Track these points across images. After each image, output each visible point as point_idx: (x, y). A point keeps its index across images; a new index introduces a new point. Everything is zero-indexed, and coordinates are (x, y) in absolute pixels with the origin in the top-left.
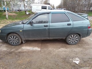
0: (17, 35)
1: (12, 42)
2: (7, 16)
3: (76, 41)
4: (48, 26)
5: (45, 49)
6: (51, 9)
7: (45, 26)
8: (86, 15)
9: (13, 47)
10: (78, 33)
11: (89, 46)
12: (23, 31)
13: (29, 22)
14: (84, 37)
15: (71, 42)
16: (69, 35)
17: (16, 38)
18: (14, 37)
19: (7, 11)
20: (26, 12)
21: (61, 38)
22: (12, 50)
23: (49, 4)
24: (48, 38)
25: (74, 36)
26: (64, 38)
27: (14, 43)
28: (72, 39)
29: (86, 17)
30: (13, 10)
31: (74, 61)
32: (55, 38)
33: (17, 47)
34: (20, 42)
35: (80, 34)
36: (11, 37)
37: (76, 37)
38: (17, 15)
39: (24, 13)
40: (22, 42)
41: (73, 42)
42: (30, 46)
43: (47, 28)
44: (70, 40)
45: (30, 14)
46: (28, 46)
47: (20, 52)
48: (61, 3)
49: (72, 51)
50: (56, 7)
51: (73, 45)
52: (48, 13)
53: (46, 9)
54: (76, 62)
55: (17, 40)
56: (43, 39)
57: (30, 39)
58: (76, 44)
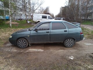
0: (25, 39)
1: (21, 45)
2: (11, 25)
3: (72, 45)
4: (50, 32)
5: (47, 50)
6: (51, 19)
7: (47, 32)
8: (79, 24)
9: (21, 49)
10: (73, 38)
11: (82, 49)
12: (30, 36)
13: (34, 29)
14: (78, 41)
15: (68, 45)
16: (66, 39)
17: (24, 42)
18: (22, 41)
19: (11, 21)
20: (27, 21)
21: (60, 42)
22: (22, 51)
23: (49, 14)
24: (50, 42)
25: (70, 40)
26: (62, 42)
27: (22, 46)
28: (68, 42)
29: (79, 26)
30: (14, 19)
31: (69, 58)
32: (55, 42)
33: (25, 49)
34: (27, 45)
35: (75, 38)
36: (20, 41)
37: (71, 41)
38: (18, 24)
39: (25, 22)
40: (29, 45)
41: (69, 45)
42: (35, 48)
43: (48, 34)
44: (67, 44)
45: (31, 23)
46: (33, 48)
47: (28, 53)
48: (60, 12)
49: (68, 52)
50: (56, 16)
51: (70, 47)
52: (49, 23)
53: (46, 18)
54: (71, 58)
55: (25, 43)
56: (45, 42)
57: (35, 43)
58: (72, 47)
